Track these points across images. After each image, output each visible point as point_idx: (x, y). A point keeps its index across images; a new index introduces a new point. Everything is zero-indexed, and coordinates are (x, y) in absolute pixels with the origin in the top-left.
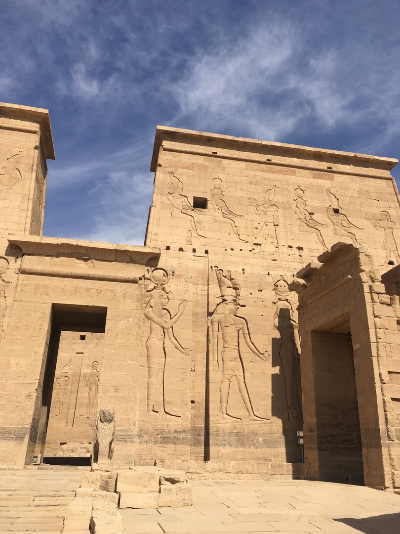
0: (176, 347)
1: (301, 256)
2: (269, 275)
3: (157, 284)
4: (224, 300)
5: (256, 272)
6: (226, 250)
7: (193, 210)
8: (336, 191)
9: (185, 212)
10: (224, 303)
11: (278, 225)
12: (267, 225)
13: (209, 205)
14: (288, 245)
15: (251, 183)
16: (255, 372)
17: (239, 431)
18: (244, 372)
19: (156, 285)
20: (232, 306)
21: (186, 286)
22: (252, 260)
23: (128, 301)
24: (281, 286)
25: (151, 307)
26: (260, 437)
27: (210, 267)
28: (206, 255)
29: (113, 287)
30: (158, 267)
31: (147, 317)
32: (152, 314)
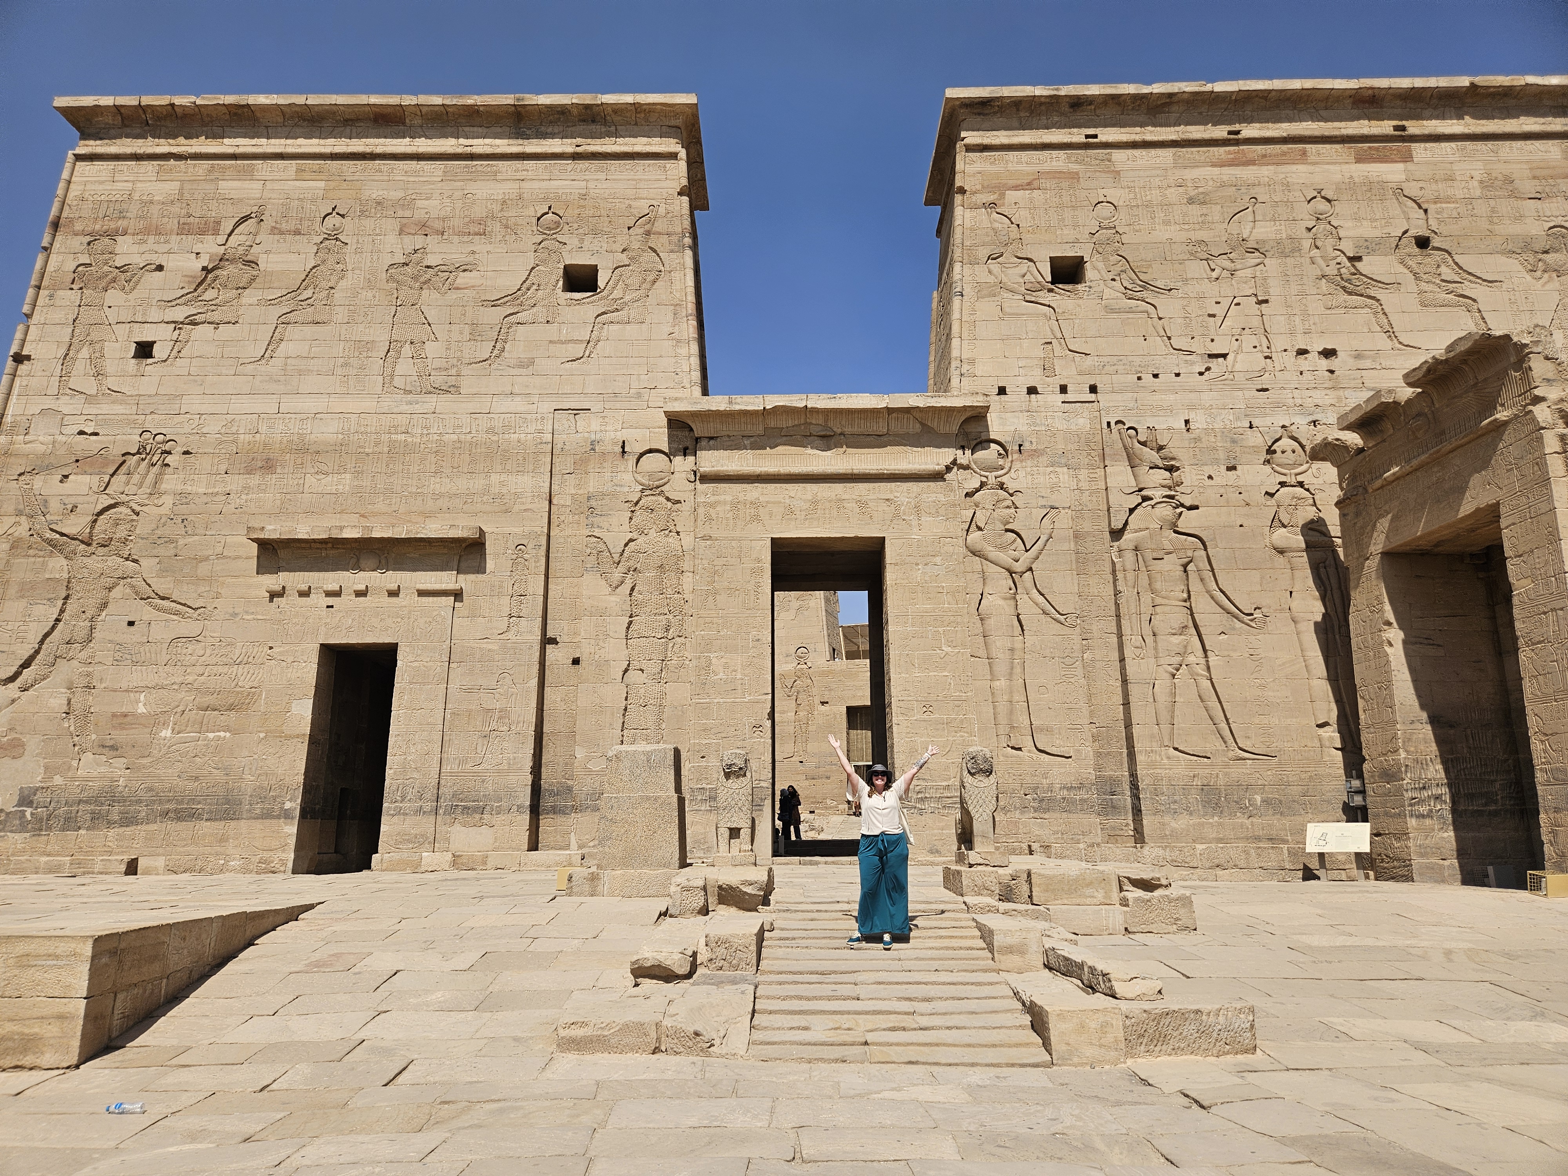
0: (1045, 613)
1: (1332, 372)
2: (1251, 427)
3: (987, 477)
4: (1145, 499)
5: (1218, 425)
6: (1139, 378)
7: (1051, 290)
8: (1421, 188)
9: (1033, 299)
10: (1144, 504)
11: (1266, 301)
12: (1238, 304)
13: (1090, 273)
14: (1297, 347)
15: (1191, 201)
16: (1235, 655)
17: (1205, 783)
18: (1206, 657)
19: (984, 479)
20: (1166, 511)
21: (1052, 476)
22: (1207, 398)
23: (927, 518)
24: (1283, 452)
25: (979, 529)
26: (1256, 793)
27: (1105, 426)
28: (1092, 397)
29: (891, 491)
30: (984, 438)
31: (972, 551)
32: (980, 544)
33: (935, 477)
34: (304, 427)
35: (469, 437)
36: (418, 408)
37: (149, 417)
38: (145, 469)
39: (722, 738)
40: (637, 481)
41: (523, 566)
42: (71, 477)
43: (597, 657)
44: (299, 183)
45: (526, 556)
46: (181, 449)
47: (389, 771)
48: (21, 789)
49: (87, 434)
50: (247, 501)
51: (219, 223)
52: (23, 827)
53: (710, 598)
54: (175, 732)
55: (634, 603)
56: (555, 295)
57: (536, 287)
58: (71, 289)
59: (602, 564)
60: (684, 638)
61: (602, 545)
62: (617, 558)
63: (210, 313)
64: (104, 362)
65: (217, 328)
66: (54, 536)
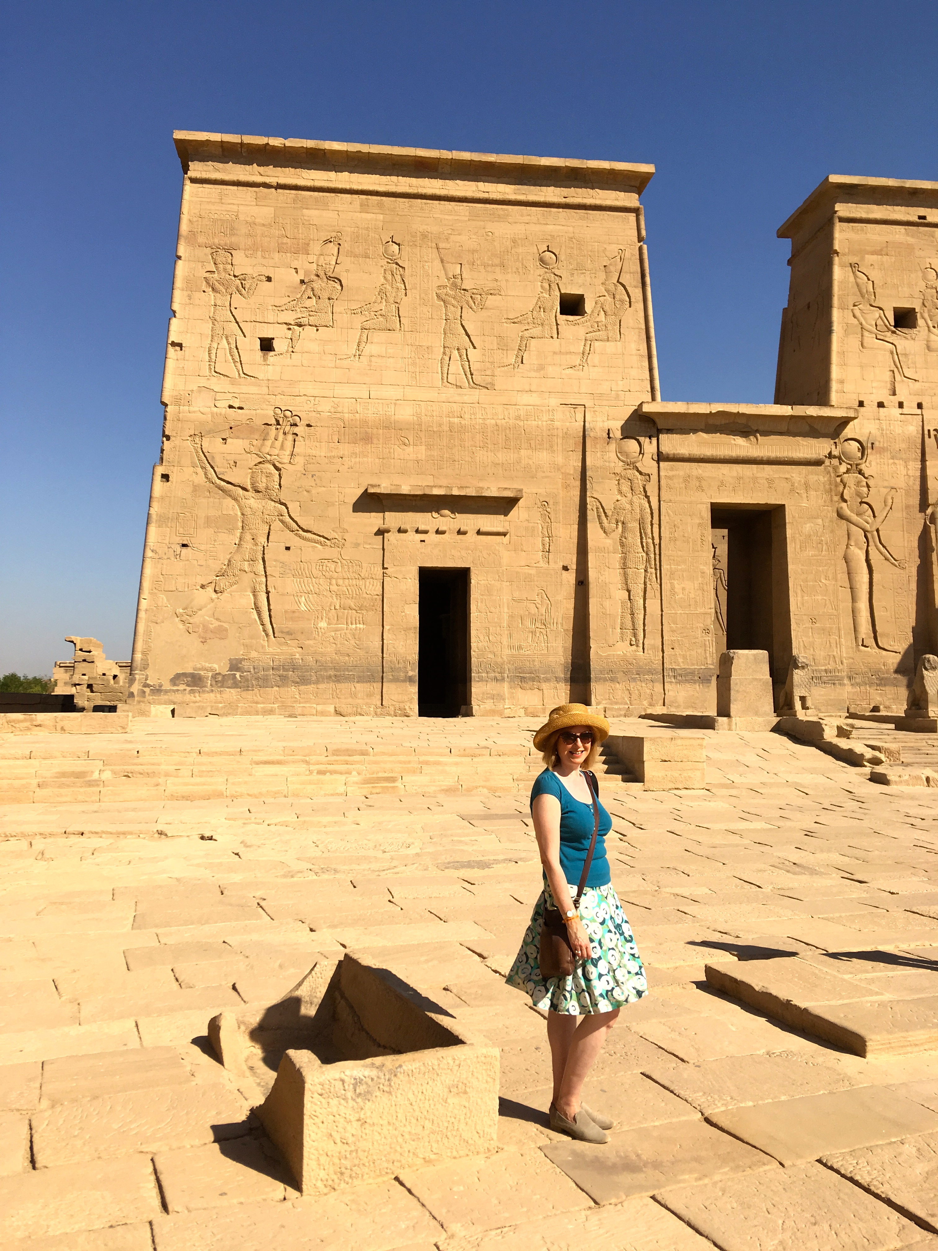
0: (886, 559)
3: (851, 465)
7: (893, 332)
9: (881, 338)
13: (919, 321)
21: (892, 465)
23: (813, 493)
25: (845, 501)
27: (926, 432)
28: (919, 412)
29: (789, 473)
30: (849, 437)
31: (841, 516)
32: (847, 512)
33: (818, 463)
34: (389, 410)
35: (503, 421)
36: (466, 399)
37: (279, 397)
38: (281, 437)
39: (684, 637)
40: (619, 459)
41: (547, 517)
42: (229, 440)
43: (600, 581)
44: (364, 215)
45: (548, 510)
46: (304, 422)
47: (472, 653)
48: (230, 660)
49: (235, 408)
50: (355, 463)
51: (308, 244)
52: (235, 685)
53: (672, 543)
54: (329, 624)
55: (622, 545)
56: (556, 316)
57: (542, 310)
58: (204, 292)
59: (599, 517)
60: (656, 569)
61: (598, 504)
62: (609, 513)
63: (311, 318)
64: (238, 352)
65: (317, 330)
66: (223, 483)
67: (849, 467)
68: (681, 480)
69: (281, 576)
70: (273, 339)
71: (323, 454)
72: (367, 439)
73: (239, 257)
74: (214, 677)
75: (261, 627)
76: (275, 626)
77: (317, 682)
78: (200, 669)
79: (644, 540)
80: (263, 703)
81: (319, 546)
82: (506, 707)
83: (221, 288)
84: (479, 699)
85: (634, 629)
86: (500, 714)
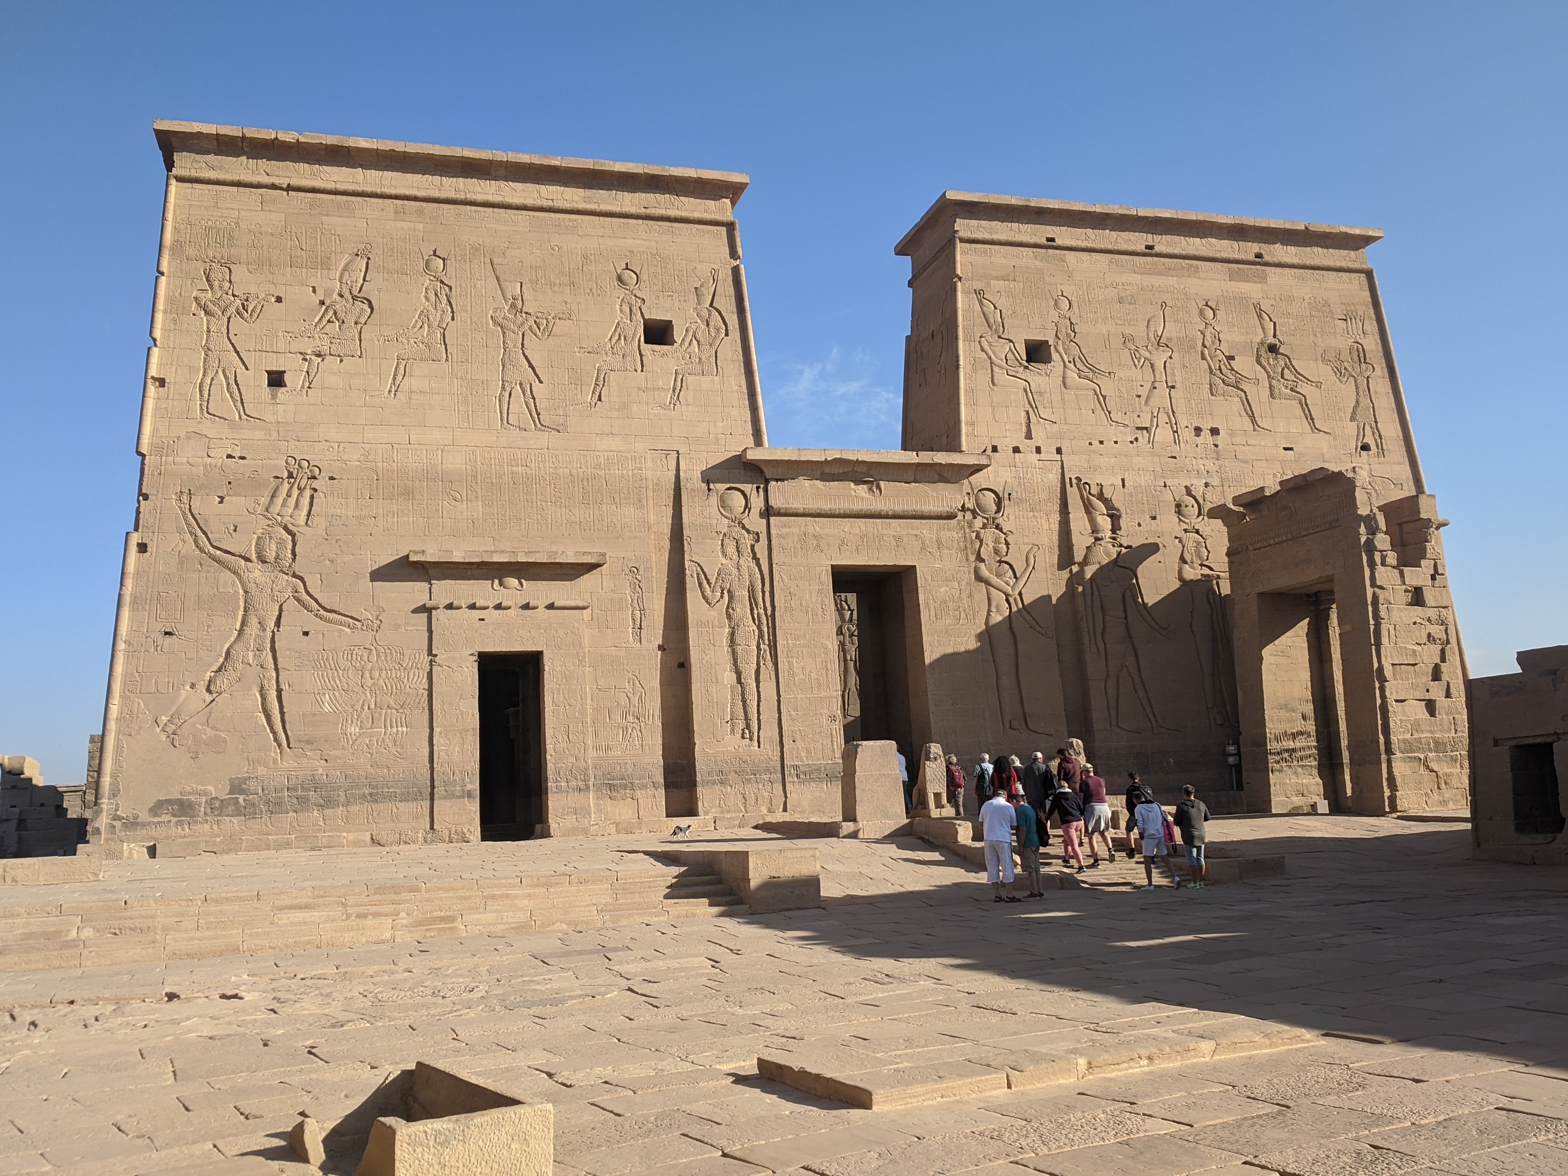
0: (1032, 627)
1: (1216, 446)
2: (1165, 486)
3: (987, 519)
4: (1097, 539)
5: (1144, 483)
6: (1090, 444)
7: (1026, 368)
9: (1014, 374)
10: (1096, 544)
11: (1173, 387)
12: (1155, 388)
13: (1054, 356)
14: (1194, 425)
15: (1121, 301)
17: (1139, 752)
18: (1137, 660)
20: (1110, 549)
21: (1033, 519)
22: (1136, 460)
23: (946, 552)
24: (1186, 506)
25: (983, 561)
27: (1067, 481)
28: (1058, 457)
29: (917, 528)
30: (983, 487)
31: (979, 578)
32: (985, 572)
33: (951, 516)
34: (435, 457)
35: (579, 470)
36: (532, 443)
37: (292, 443)
38: (295, 492)
39: (806, 726)
40: (722, 514)
41: (637, 586)
42: (227, 499)
43: (704, 662)
44: (399, 224)
45: (639, 577)
46: (325, 475)
47: (548, 757)
48: (230, 779)
49: (234, 458)
50: (393, 523)
51: (329, 258)
52: (238, 812)
53: (788, 614)
54: (361, 728)
55: (729, 617)
56: (639, 346)
57: (622, 338)
58: (194, 315)
59: (700, 585)
60: (769, 645)
61: (699, 569)
62: (713, 580)
63: (333, 346)
64: (239, 389)
65: (341, 361)
66: (218, 552)
67: (985, 521)
68: (796, 539)
69: (297, 668)
70: (284, 372)
71: (350, 513)
72: (408, 494)
73: (240, 273)
74: (210, 802)
75: (271, 735)
76: (289, 733)
77: (348, 803)
78: (190, 793)
79: (756, 612)
80: (276, 834)
81: (347, 630)
82: (592, 823)
83: (217, 310)
84: (559, 814)
85: (747, 719)
86: (585, 831)
